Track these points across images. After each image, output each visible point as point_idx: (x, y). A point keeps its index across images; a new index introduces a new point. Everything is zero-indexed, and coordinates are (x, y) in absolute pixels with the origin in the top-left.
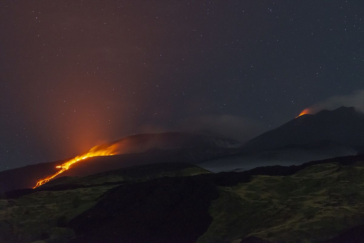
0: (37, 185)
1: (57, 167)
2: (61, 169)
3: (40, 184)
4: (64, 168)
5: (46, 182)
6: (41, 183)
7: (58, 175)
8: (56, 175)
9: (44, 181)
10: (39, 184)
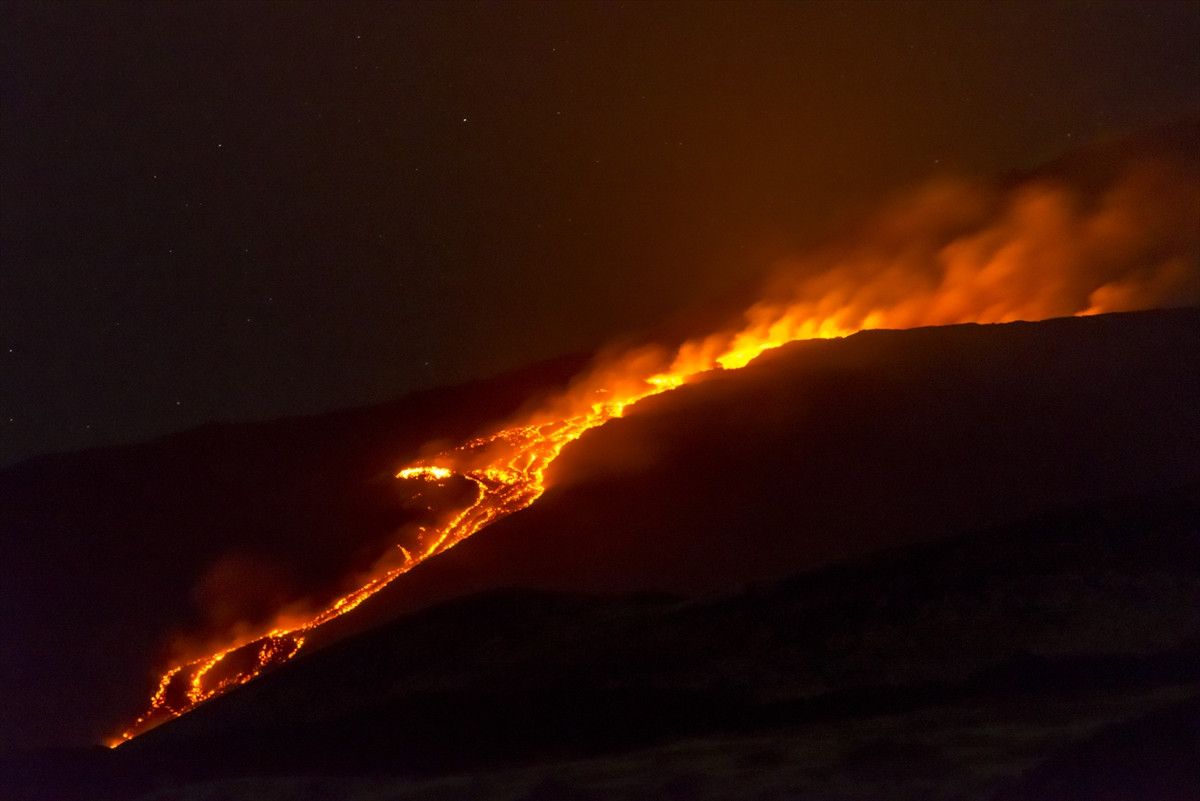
0: (157, 698)
1: (405, 474)
2: (460, 491)
3: (196, 692)
4: (494, 484)
5: (264, 655)
6: (210, 681)
7: (417, 570)
8: (392, 575)
9: (250, 653)
10: (180, 686)
